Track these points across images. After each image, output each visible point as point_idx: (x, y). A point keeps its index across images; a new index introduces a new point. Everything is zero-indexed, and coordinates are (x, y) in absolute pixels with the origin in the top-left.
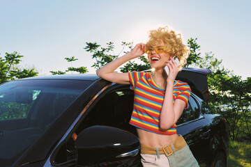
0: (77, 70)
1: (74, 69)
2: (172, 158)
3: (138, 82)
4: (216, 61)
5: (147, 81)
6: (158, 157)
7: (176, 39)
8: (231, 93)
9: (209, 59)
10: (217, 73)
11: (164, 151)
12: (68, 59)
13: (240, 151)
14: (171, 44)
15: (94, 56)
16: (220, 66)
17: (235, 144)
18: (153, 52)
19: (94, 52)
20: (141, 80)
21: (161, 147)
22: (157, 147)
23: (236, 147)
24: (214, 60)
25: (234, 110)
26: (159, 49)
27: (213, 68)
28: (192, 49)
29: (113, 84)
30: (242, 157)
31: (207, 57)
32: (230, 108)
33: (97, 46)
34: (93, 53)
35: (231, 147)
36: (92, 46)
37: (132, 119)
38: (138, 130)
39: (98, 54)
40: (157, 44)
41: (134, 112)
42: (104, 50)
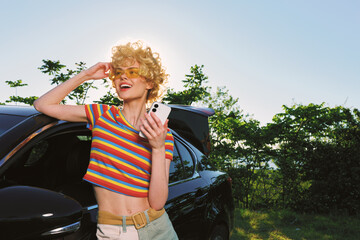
0: (25, 101)
1: (20, 100)
2: (145, 232)
3: (100, 119)
4: (231, 99)
5: (115, 118)
6: (125, 230)
7: (153, 59)
8: (246, 144)
9: (221, 97)
10: (229, 116)
11: (133, 222)
12: (10, 83)
13: (252, 222)
14: (148, 64)
15: (55, 81)
16: (235, 106)
17: (247, 213)
18: (123, 76)
19: (54, 74)
20: (105, 116)
21: (129, 215)
22: (125, 214)
23: (248, 218)
24: (228, 98)
25: (249, 166)
26: (132, 73)
27: (225, 108)
28: (197, 81)
29: (60, 122)
30: (254, 232)
31: (219, 94)
32: (245, 164)
33: (61, 66)
34: (53, 77)
35: (242, 218)
36: (51, 66)
37: (88, 173)
38: (97, 189)
39: (62, 78)
40: (129, 64)
41: (93, 162)
42: (71, 73)
